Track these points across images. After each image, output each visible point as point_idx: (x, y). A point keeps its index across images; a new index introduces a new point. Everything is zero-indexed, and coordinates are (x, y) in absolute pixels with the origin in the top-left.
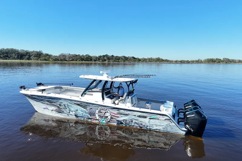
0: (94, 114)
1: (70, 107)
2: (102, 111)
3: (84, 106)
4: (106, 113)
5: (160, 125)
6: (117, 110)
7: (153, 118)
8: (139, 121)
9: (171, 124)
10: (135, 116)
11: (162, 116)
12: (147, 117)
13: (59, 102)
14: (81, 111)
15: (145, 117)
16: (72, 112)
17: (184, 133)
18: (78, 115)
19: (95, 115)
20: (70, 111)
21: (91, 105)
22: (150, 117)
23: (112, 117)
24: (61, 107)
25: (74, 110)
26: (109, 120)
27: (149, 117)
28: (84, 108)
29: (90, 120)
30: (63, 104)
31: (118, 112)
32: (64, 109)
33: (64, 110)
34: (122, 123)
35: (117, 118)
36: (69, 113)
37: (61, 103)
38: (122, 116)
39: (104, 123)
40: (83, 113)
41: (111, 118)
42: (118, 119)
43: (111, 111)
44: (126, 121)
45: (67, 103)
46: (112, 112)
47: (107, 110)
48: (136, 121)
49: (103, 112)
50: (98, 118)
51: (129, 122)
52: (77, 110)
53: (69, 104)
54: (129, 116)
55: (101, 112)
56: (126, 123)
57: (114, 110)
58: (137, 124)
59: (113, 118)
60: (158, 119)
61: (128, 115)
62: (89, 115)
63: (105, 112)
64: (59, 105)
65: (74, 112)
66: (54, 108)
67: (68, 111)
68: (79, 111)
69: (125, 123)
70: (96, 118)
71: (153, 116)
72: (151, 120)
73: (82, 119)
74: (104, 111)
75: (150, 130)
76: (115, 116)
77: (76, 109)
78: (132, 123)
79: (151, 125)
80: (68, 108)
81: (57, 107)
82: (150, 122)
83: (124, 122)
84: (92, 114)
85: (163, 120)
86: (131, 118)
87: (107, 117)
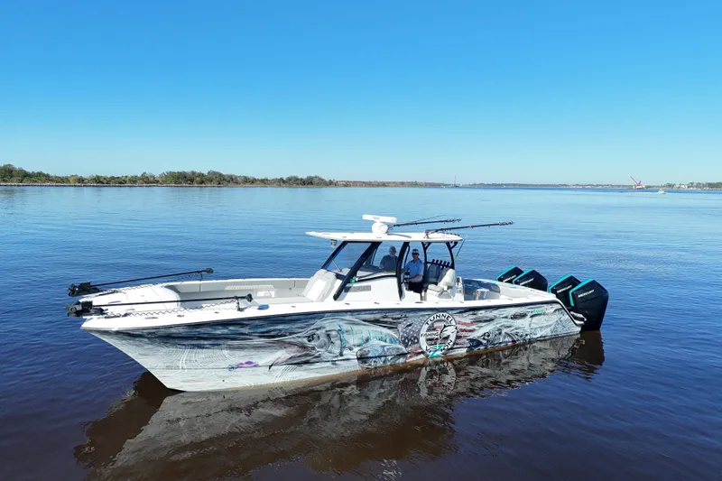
0: (415, 340)
1: (345, 336)
2: (436, 325)
3: (391, 323)
5: (547, 326)
6: (471, 313)
7: (536, 313)
8: (512, 328)
9: (563, 318)
10: (506, 317)
11: (549, 306)
12: (527, 313)
13: (313, 327)
14: (379, 340)
15: (523, 316)
16: (351, 349)
17: (579, 329)
18: (370, 355)
19: (418, 342)
20: (343, 348)
21: (411, 314)
22: (531, 312)
23: (460, 334)
24: (313, 344)
25: (356, 342)
26: (451, 344)
27: (529, 315)
28: (390, 328)
29: (402, 360)
30: (323, 331)
31: (474, 317)
32: (322, 347)
33: (322, 351)
34: (480, 343)
35: (470, 333)
36: (341, 355)
37: (317, 329)
38: (481, 327)
39: (438, 356)
40: (384, 343)
41: (458, 337)
42: (472, 335)
43: (458, 318)
44: (488, 336)
45: (341, 323)
46: (459, 323)
47: (450, 319)
48: (508, 330)
49: (439, 327)
50: (424, 346)
51: (493, 336)
52: (367, 340)
53: (346, 327)
54: (495, 322)
55: (434, 330)
56: (488, 341)
57: (465, 315)
58: (509, 335)
59: (460, 337)
60: (544, 314)
61: (493, 320)
62: (401, 346)
63: (445, 327)
64: (305, 340)
65: (356, 349)
66: (283, 354)
67: (337, 351)
68: (374, 342)
69: (485, 342)
70: (420, 348)
71: (537, 309)
72: (535, 319)
73: (380, 363)
74: (442, 324)
75: (531, 342)
76: (466, 331)
77: (365, 335)
78: (500, 336)
79: (533, 331)
80: (338, 342)
81: (295, 348)
82: (532, 325)
83: (484, 339)
84: (410, 340)
85: (551, 314)
86: (498, 326)
87: (447, 338)
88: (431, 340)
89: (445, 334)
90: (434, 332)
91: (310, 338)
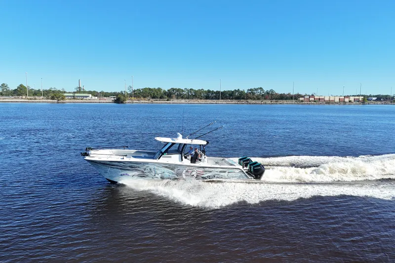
0: (181, 174)
1: (156, 170)
5: (235, 177)
6: (203, 168)
10: (217, 172)
11: (236, 170)
12: (226, 171)
14: (168, 173)
16: (158, 174)
18: (164, 177)
20: (155, 174)
21: (179, 166)
22: (228, 171)
23: (198, 175)
24: (145, 171)
25: (160, 173)
26: (195, 178)
30: (149, 168)
31: (204, 170)
33: (149, 174)
36: (155, 176)
37: (147, 167)
38: (206, 173)
42: (203, 176)
43: (197, 169)
44: (210, 177)
45: (154, 166)
46: (198, 171)
47: (194, 170)
48: (218, 176)
50: (184, 177)
52: (164, 172)
54: (212, 173)
55: (188, 172)
56: (210, 179)
57: (200, 169)
60: (234, 172)
62: (176, 176)
64: (143, 170)
65: (160, 175)
66: (136, 173)
71: (231, 170)
72: (230, 174)
74: (191, 171)
76: (201, 174)
79: (229, 178)
80: (154, 172)
81: (140, 172)
86: (214, 174)
87: (193, 175)
88: (187, 175)
89: (192, 174)
91: (145, 169)
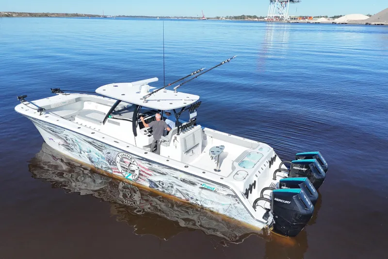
0: (114, 163)
3: (98, 147)
4: (131, 165)
5: (219, 204)
6: (147, 162)
7: (206, 187)
8: (182, 188)
9: (237, 205)
10: (177, 178)
11: (221, 188)
12: (197, 184)
13: (64, 133)
14: (96, 154)
15: (193, 184)
19: (116, 165)
22: (201, 184)
23: (141, 173)
24: (68, 141)
26: (137, 176)
27: (199, 185)
28: (99, 150)
29: (110, 171)
31: (150, 166)
32: (72, 145)
33: (73, 147)
34: (157, 186)
35: (148, 176)
36: (81, 153)
38: (156, 175)
39: (130, 180)
40: (98, 157)
41: (140, 174)
42: (150, 178)
43: (139, 162)
44: (163, 184)
45: (75, 137)
46: (140, 165)
47: (133, 160)
48: (180, 188)
49: (127, 162)
50: (120, 169)
51: (167, 186)
53: (78, 140)
54: (167, 177)
55: (124, 162)
56: (163, 187)
57: (143, 162)
58: (180, 192)
59: (142, 175)
60: (215, 192)
61: (165, 175)
62: (107, 163)
63: (130, 163)
64: (65, 139)
65: (87, 154)
66: (60, 141)
67: (79, 151)
68: (94, 154)
69: (161, 187)
70: (118, 169)
71: (207, 185)
72: (204, 191)
73: (99, 166)
74: (129, 161)
75: (202, 207)
76: (145, 173)
77: (89, 149)
78: (172, 189)
79: (203, 200)
80: (78, 146)
82: (202, 194)
83: (159, 184)
84: (112, 162)
85: (223, 195)
86: (170, 181)
87: (133, 171)
88: (124, 168)
89: (132, 168)
90: (124, 163)
